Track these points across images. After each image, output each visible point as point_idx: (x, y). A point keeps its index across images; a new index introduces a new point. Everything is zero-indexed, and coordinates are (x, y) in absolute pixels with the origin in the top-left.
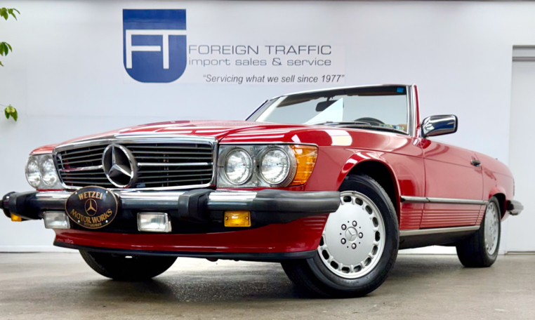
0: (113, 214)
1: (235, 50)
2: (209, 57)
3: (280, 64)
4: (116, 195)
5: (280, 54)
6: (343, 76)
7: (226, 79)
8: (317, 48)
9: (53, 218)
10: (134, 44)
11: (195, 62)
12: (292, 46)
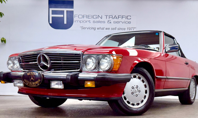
0: (41, 81)
1: (93, 17)
2: (82, 19)
3: (111, 23)
4: (42, 74)
5: (111, 19)
6: (136, 28)
7: (89, 28)
8: (125, 17)
9: (17, 82)
10: (52, 14)
11: (77, 21)
12: (115, 16)
